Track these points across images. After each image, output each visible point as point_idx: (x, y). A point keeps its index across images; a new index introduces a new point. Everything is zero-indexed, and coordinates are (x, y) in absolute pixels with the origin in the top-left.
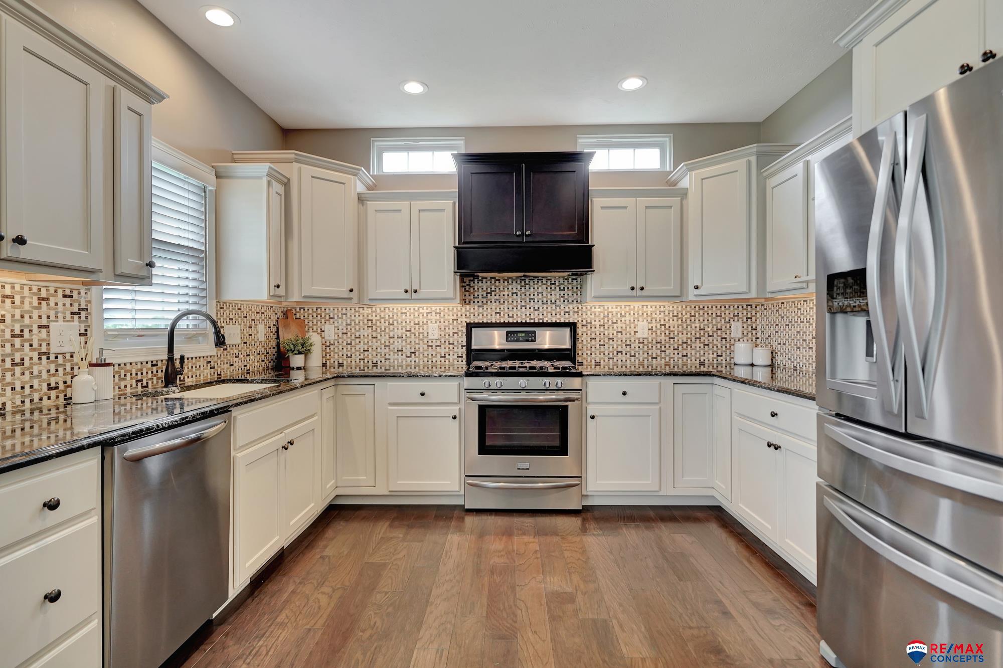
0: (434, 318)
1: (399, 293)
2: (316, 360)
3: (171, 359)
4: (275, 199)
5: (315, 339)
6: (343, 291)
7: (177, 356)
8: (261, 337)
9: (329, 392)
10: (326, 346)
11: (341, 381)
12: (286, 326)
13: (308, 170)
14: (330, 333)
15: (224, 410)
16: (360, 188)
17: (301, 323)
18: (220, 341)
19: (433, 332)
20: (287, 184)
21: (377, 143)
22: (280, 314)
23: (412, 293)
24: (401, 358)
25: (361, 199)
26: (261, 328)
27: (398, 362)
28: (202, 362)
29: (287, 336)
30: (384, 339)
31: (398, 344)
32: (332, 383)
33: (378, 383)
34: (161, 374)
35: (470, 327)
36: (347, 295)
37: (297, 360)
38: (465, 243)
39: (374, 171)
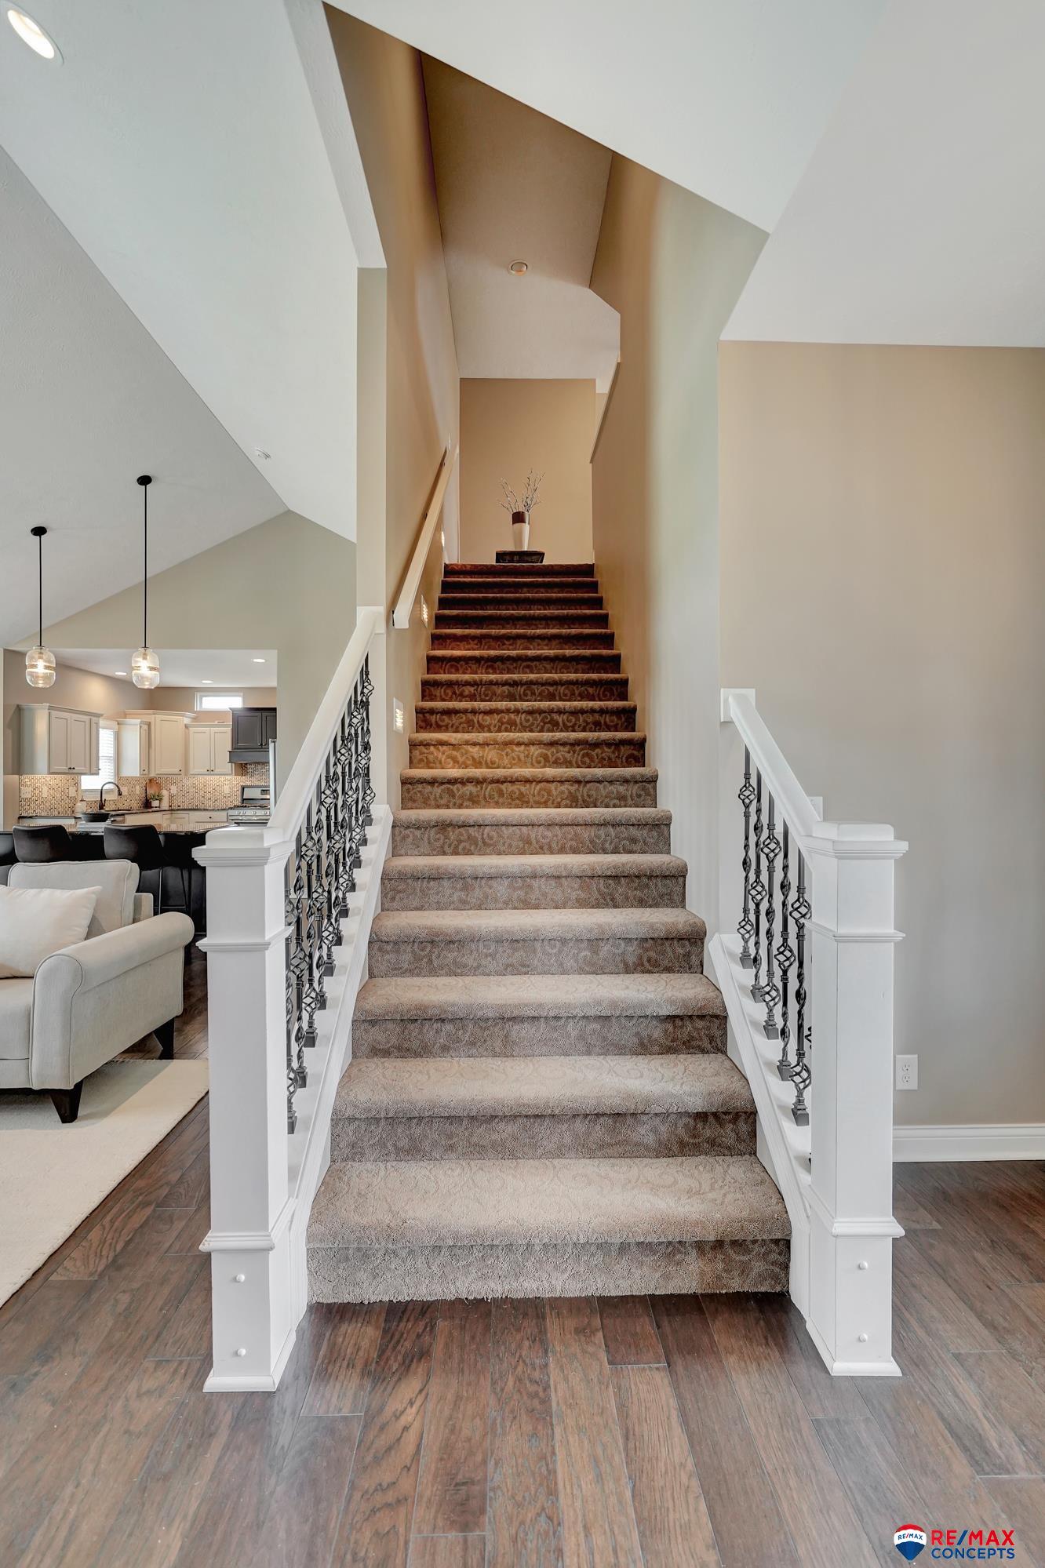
0: (227, 782)
1: (205, 772)
2: (165, 805)
3: (101, 800)
4: (143, 732)
5: (165, 793)
6: (176, 771)
7: (103, 799)
8: (138, 792)
9: (168, 816)
10: (171, 797)
11: (173, 812)
12: (150, 787)
13: (159, 717)
14: (174, 789)
15: (123, 815)
16: (186, 721)
17: (159, 786)
18: (120, 794)
19: (226, 789)
20: (149, 725)
21: (198, 695)
22: (148, 781)
23: (211, 772)
24: (210, 803)
25: (186, 727)
26: (138, 787)
27: (209, 804)
28: (112, 802)
29: (151, 792)
30: (202, 793)
31: (209, 796)
32: (169, 812)
33: (191, 813)
34: (98, 806)
35: (243, 788)
36: (178, 772)
37: (155, 803)
38: (235, 749)
39: (197, 708)
